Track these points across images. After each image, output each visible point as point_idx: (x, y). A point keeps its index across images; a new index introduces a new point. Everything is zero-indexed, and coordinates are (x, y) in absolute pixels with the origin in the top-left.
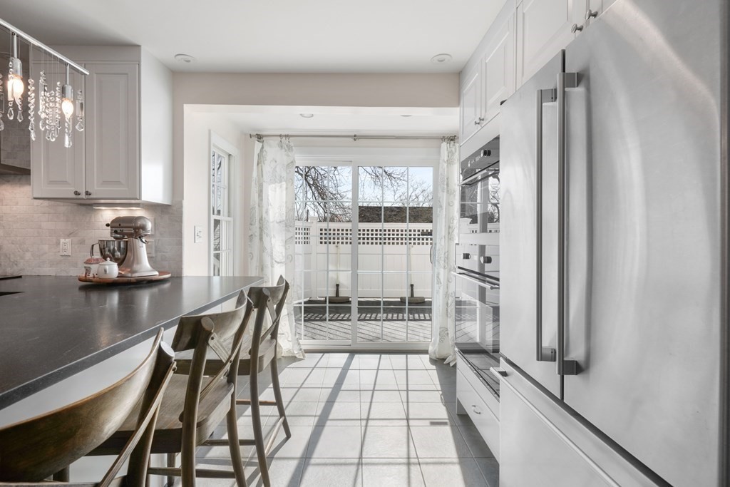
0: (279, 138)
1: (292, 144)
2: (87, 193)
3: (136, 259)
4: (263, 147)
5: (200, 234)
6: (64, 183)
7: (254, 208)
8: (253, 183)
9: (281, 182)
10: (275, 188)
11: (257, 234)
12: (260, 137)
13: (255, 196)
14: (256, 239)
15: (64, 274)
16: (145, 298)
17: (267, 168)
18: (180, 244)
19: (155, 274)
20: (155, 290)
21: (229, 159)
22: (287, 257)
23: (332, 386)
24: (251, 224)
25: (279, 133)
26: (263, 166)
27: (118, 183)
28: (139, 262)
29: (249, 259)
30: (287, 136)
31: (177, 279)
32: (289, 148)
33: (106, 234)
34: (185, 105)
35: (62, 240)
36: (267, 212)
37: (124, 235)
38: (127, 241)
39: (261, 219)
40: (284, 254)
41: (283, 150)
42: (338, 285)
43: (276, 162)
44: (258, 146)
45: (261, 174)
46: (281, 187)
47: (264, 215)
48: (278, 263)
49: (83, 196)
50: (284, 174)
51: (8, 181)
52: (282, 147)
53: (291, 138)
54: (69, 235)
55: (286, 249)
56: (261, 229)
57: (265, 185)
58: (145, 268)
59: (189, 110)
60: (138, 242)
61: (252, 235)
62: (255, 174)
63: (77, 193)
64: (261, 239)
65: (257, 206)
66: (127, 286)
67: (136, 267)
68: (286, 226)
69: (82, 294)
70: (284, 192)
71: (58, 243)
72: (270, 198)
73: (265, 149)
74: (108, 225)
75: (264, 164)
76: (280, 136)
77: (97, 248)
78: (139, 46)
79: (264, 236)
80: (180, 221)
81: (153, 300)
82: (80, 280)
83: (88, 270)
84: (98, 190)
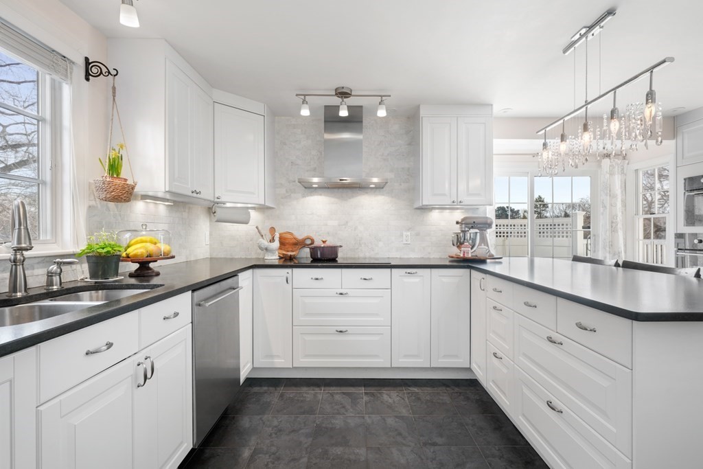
2: (460, 202)
27: (479, 194)
35: (405, 233)
49: (456, 203)
54: (409, 230)
74: (457, 223)
78: (492, 105)
84: (467, 200)
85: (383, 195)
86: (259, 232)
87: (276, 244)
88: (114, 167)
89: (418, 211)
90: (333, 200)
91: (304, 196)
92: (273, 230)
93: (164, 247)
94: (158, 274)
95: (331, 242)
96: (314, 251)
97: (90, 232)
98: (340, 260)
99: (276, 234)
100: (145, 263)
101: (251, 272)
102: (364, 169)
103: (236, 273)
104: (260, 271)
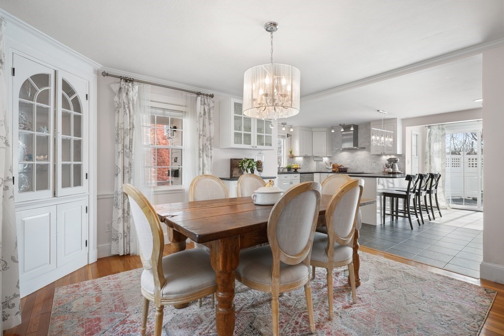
1: (444, 127)
2: (384, 153)
3: (395, 168)
6: (378, 151)
7: (427, 152)
8: (427, 144)
10: (437, 144)
11: (429, 161)
12: (429, 126)
13: (427, 148)
14: (428, 164)
15: (373, 172)
17: (432, 137)
18: (405, 164)
19: (400, 171)
22: (442, 170)
24: (426, 158)
25: (438, 124)
27: (391, 150)
30: (442, 125)
33: (387, 162)
34: (406, 128)
37: (391, 162)
38: (393, 164)
39: (430, 156)
41: (440, 130)
43: (437, 135)
45: (430, 140)
46: (439, 144)
47: (431, 155)
50: (441, 139)
51: (360, 151)
54: (374, 163)
55: (442, 167)
56: (430, 160)
57: (432, 144)
58: (397, 170)
59: (407, 128)
60: (396, 164)
61: (426, 162)
62: (427, 140)
63: (381, 153)
64: (430, 164)
65: (428, 152)
67: (395, 170)
68: (442, 158)
71: (372, 165)
72: (434, 148)
74: (387, 160)
77: (385, 166)
78: (396, 118)
79: (432, 163)
80: (405, 158)
82: (383, 172)
83: (384, 170)
84: (386, 152)
86: (326, 164)
87: (331, 167)
88: (291, 152)
89: (378, 156)
90: (349, 153)
92: (331, 163)
93: (299, 167)
94: (298, 171)
95: (345, 166)
96: (339, 169)
97: (288, 163)
98: (347, 172)
99: (332, 165)
100: (296, 170)
101: (319, 174)
102: (359, 143)
103: (313, 173)
104: (321, 174)
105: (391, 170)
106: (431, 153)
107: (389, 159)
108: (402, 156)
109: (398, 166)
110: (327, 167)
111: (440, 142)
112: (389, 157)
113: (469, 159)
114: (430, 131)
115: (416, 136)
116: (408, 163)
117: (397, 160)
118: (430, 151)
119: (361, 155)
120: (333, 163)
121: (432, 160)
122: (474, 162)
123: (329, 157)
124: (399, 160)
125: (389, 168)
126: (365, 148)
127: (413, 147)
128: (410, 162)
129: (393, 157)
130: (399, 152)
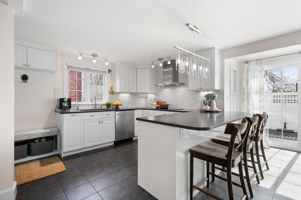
0: (256, 61)
1: (262, 62)
2: (201, 88)
3: (213, 105)
4: (248, 66)
5: (228, 98)
6: (196, 86)
7: (244, 89)
8: (244, 80)
9: (257, 78)
10: (254, 81)
11: (246, 98)
12: (247, 62)
13: (245, 84)
14: (246, 100)
15: (192, 109)
16: (215, 116)
17: (251, 73)
18: (223, 101)
19: (218, 110)
20: (218, 114)
21: (235, 72)
22: (260, 107)
23: (289, 161)
24: (244, 95)
25: (256, 59)
26: (249, 73)
27: (209, 85)
28: (214, 106)
29: (243, 107)
30: (260, 59)
31: (223, 111)
32: (261, 64)
33: (205, 98)
34: (225, 60)
35: (191, 100)
36: (250, 90)
37: (209, 98)
38: (210, 101)
39: (248, 92)
40: (259, 106)
41: (258, 65)
42: (285, 123)
43: (255, 70)
44: (246, 65)
45: (248, 76)
46: (257, 80)
47: (249, 91)
48: (256, 109)
49: (200, 89)
51: (180, 87)
52: (257, 64)
53: (262, 60)
55: (260, 104)
56: (248, 96)
57: (249, 80)
58: (215, 108)
60: (214, 100)
61: (244, 99)
62: (245, 76)
63: (199, 89)
64: (248, 100)
65: (246, 88)
66: (211, 112)
67: (213, 107)
68: (260, 95)
69: (200, 113)
70: (259, 82)
71: (191, 101)
72: (252, 84)
73: (249, 66)
74: (205, 96)
75: (249, 72)
76: (257, 60)
77: (202, 103)
78: (214, 47)
80: (223, 94)
81: (217, 117)
82: (200, 110)
83: (202, 108)
84: (204, 87)
85: (185, 87)
86: (151, 100)
87: (156, 103)
88: (112, 89)
89: (196, 92)
90: (171, 90)
91: (164, 89)
92: (155, 99)
93: (120, 103)
94: (119, 108)
96: (160, 105)
97: (108, 100)
98: (168, 109)
99: (156, 101)
100: (117, 106)
101: (142, 110)
102: (179, 79)
103: (133, 110)
104: (144, 110)
105: (208, 108)
106: (249, 89)
107: (207, 95)
108: (221, 92)
109: (216, 103)
110: (152, 103)
111: (259, 79)
112: (207, 93)
113: (274, 96)
114: (248, 67)
115: (234, 72)
116: (227, 99)
117: (215, 97)
118: (247, 88)
119: (181, 91)
120: (158, 99)
121: (249, 97)
122: (278, 99)
123: (155, 94)
124: (217, 96)
125: (206, 105)
126: (184, 84)
127: (231, 83)
128: (229, 98)
129: (211, 93)
130: (217, 87)
